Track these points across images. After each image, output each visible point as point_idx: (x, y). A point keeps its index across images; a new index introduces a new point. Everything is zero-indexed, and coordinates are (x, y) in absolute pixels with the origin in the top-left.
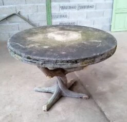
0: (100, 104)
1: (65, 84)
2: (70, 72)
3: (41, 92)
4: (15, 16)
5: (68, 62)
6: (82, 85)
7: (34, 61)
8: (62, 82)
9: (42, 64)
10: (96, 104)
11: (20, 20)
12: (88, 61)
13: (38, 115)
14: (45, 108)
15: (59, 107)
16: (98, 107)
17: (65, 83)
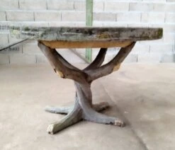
5: (77, 31)
9: (42, 36)
12: (110, 34)
13: (38, 138)
17: (87, 95)
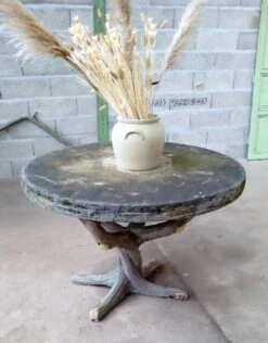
0: (212, 311)
1: (136, 267)
2: (147, 240)
3: (86, 285)
4: (24, 123)
5: (142, 210)
6: (175, 273)
7: (76, 209)
8: (131, 261)
9: (92, 215)
10: (203, 310)
11: (38, 131)
12: (183, 209)
13: (81, 329)
14: (94, 314)
15: (123, 314)
16: (209, 316)
17: (136, 263)
